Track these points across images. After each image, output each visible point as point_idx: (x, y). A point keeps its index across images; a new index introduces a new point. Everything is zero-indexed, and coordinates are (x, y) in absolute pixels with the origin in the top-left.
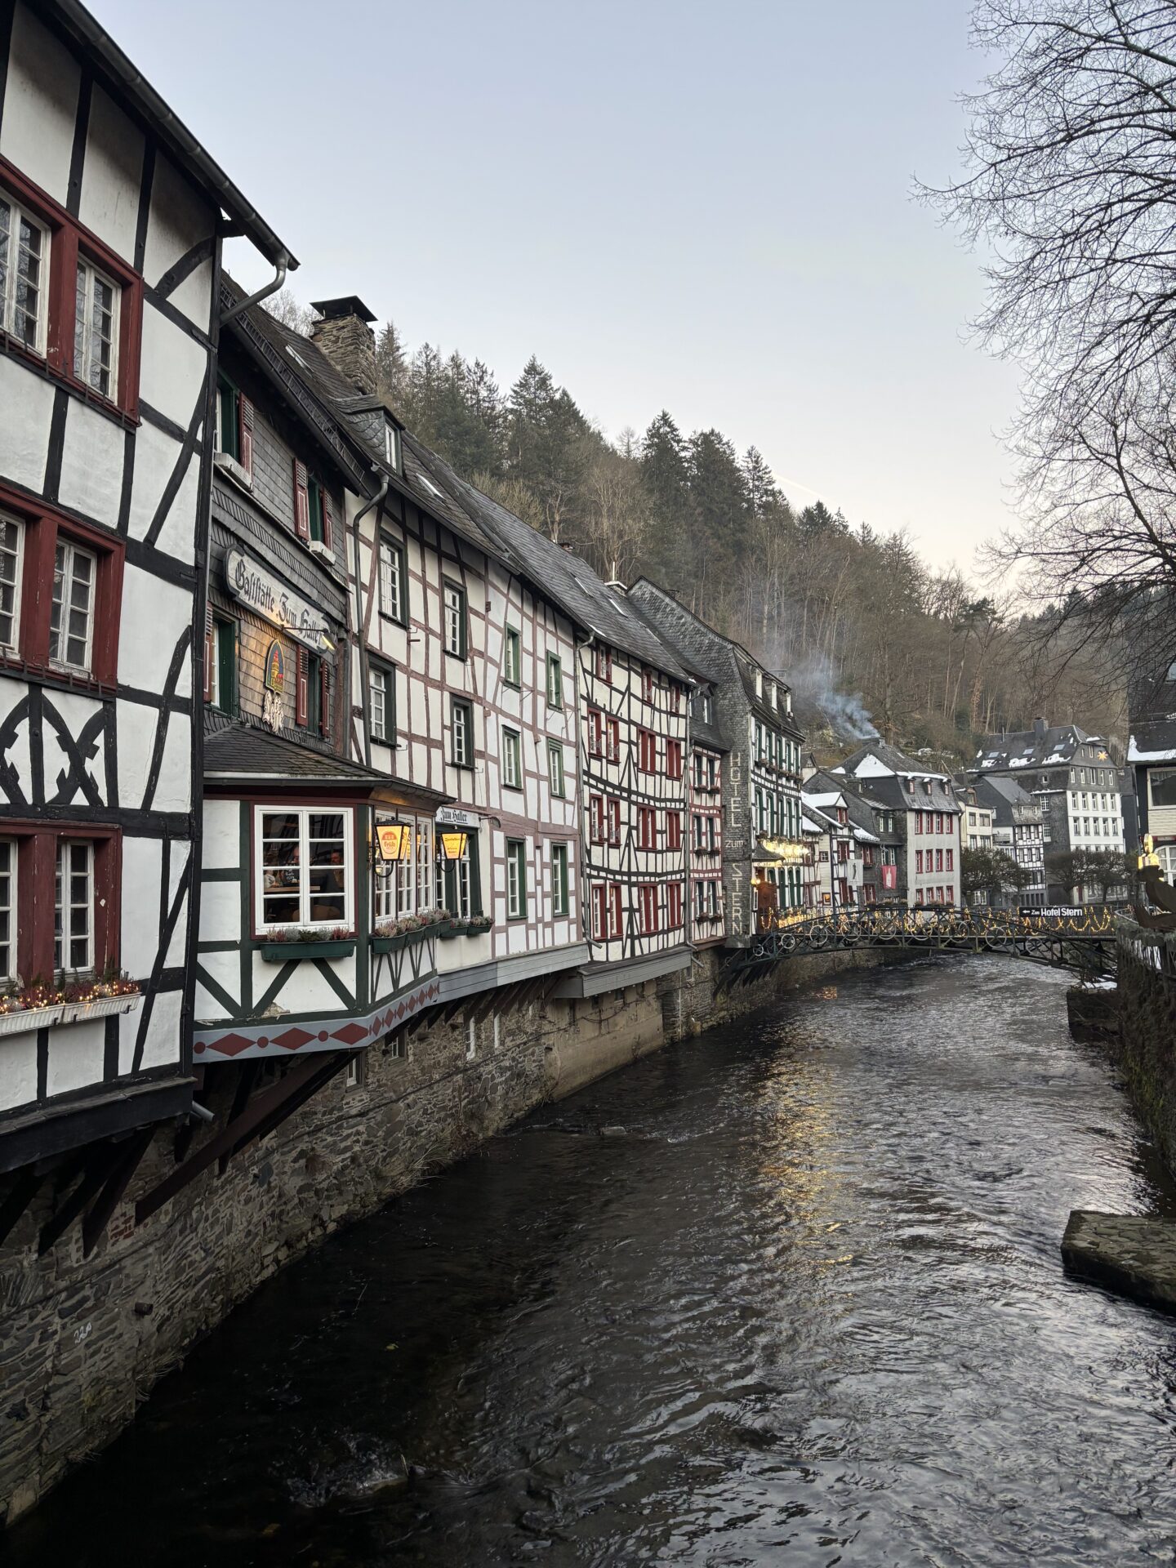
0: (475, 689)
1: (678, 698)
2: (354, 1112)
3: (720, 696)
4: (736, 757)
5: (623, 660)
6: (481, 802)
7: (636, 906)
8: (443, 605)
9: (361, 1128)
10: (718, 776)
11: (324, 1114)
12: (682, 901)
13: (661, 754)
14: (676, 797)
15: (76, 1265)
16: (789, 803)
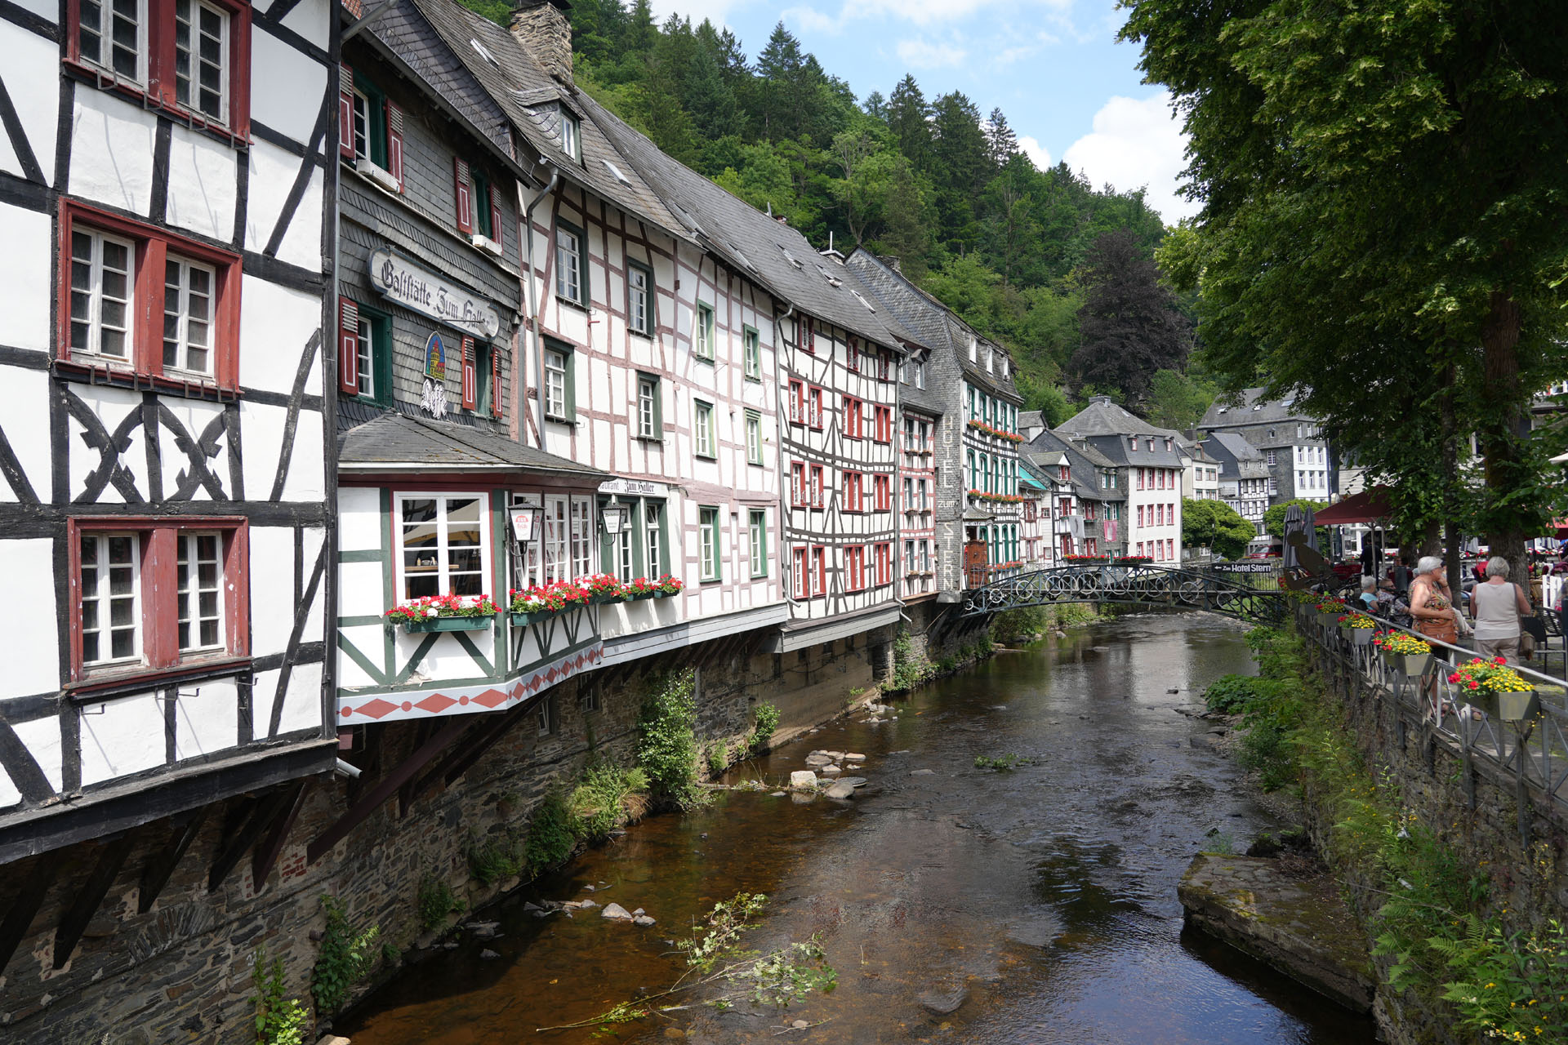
0: (664, 365)
1: (887, 365)
2: (546, 759)
3: (934, 361)
4: (948, 420)
5: (826, 330)
6: (670, 472)
7: (840, 565)
8: (627, 286)
9: (554, 774)
10: (930, 439)
11: (515, 762)
12: (891, 559)
13: (868, 420)
14: (885, 460)
15: (246, 900)
16: (1005, 464)
